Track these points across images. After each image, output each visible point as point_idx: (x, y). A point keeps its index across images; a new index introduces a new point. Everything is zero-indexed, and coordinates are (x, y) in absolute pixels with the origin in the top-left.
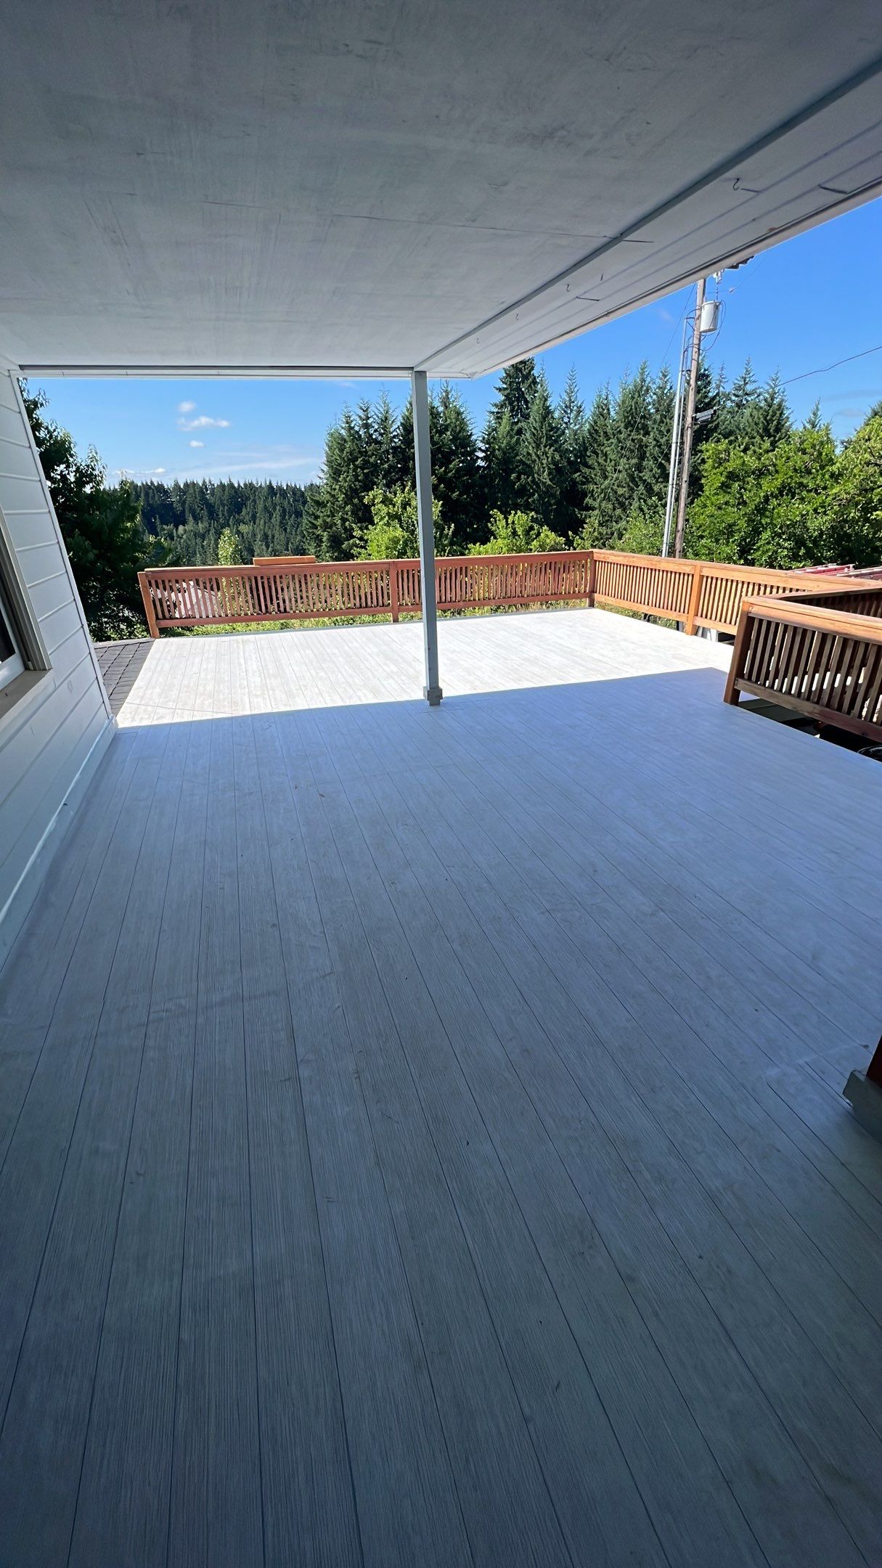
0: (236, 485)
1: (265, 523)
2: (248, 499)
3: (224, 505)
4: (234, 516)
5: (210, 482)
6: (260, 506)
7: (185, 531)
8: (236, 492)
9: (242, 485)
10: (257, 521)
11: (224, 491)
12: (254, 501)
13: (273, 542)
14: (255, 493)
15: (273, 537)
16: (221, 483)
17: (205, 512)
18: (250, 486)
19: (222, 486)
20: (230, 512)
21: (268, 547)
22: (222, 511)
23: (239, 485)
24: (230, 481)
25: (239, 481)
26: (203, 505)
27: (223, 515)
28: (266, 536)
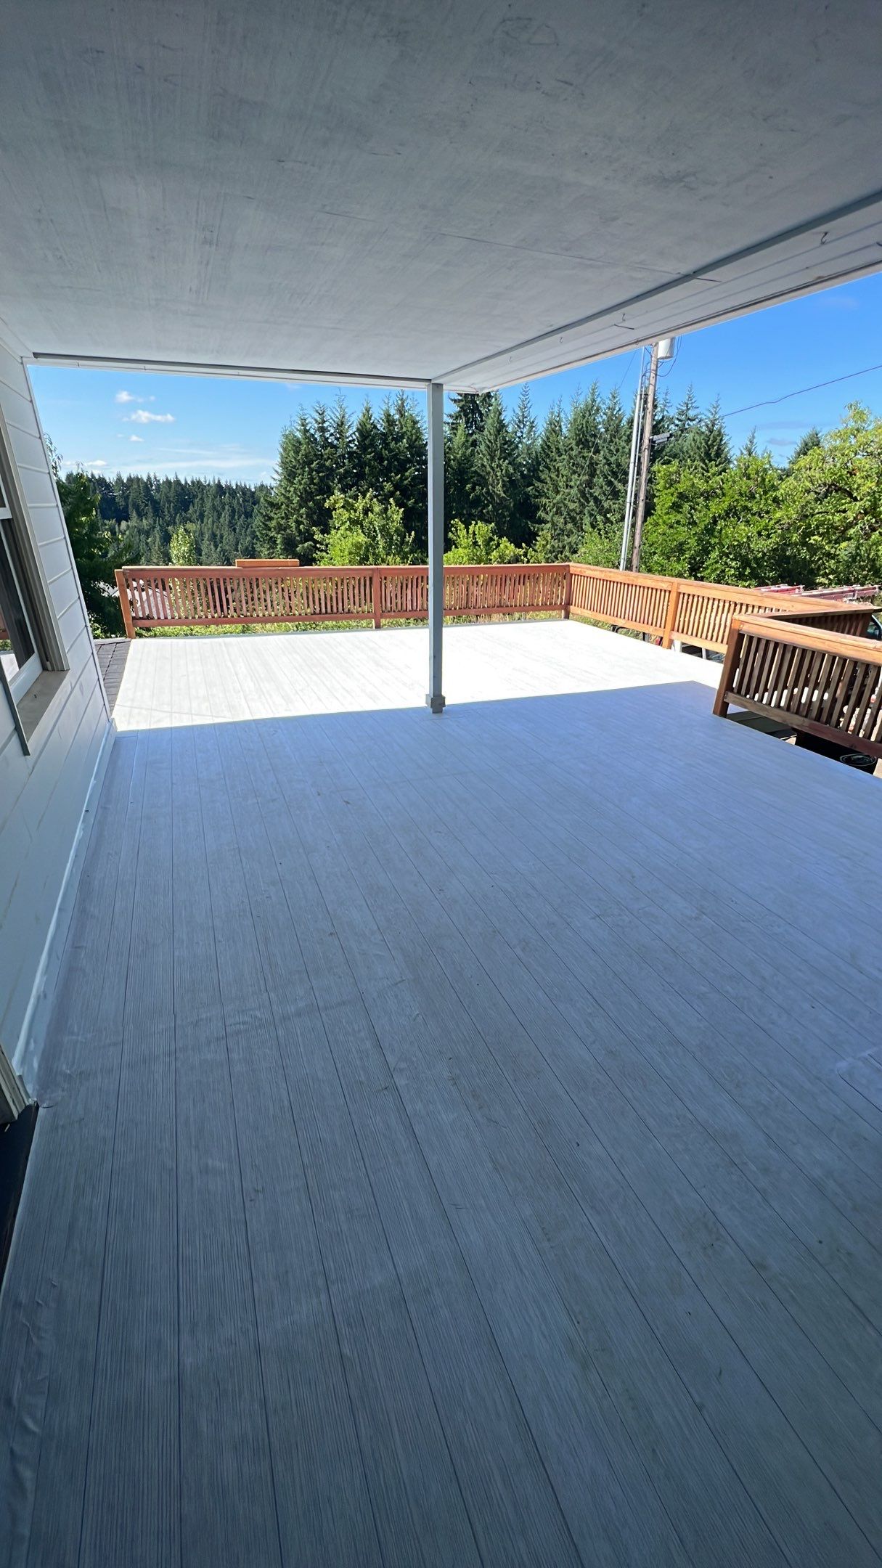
0: (183, 483)
1: (213, 522)
2: (195, 496)
3: (169, 502)
4: (181, 514)
5: (155, 478)
6: (208, 505)
7: (128, 527)
8: (183, 489)
9: (189, 482)
10: (205, 520)
11: (170, 487)
12: (202, 499)
13: (221, 542)
14: (203, 491)
15: (222, 537)
16: (167, 479)
17: (149, 509)
18: (198, 484)
19: (168, 482)
20: (177, 510)
21: (216, 546)
22: (168, 509)
23: (186, 483)
24: (176, 476)
25: (186, 477)
26: (147, 501)
27: (169, 512)
28: (214, 535)
